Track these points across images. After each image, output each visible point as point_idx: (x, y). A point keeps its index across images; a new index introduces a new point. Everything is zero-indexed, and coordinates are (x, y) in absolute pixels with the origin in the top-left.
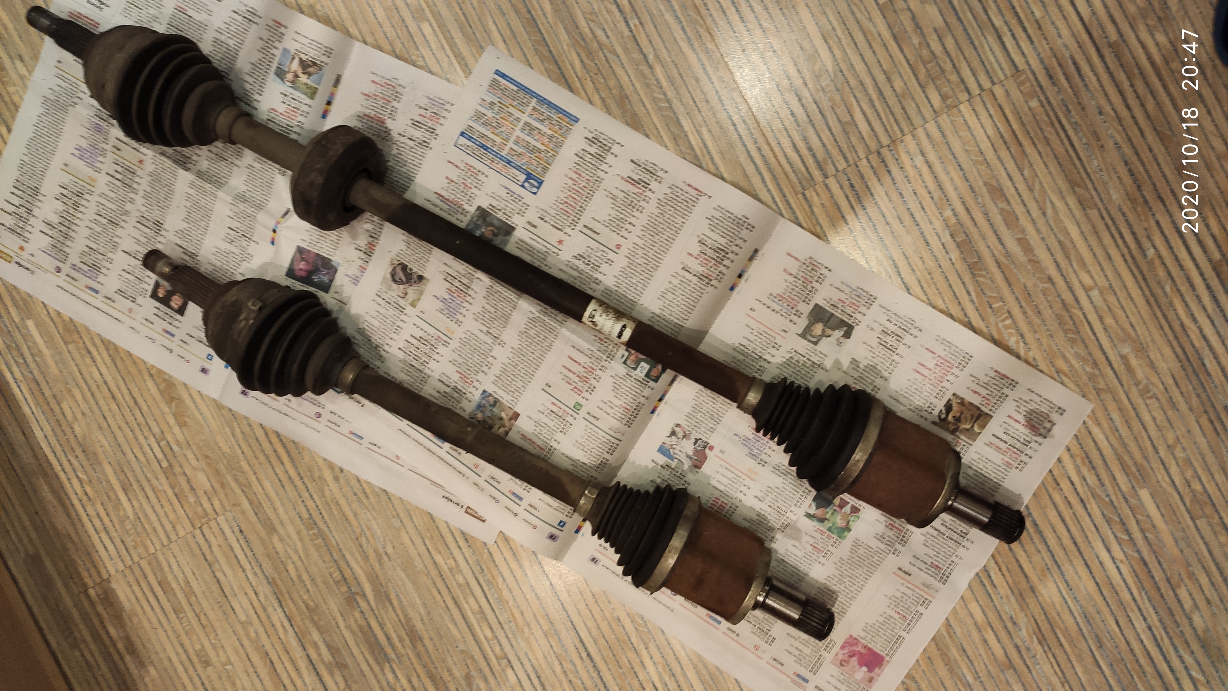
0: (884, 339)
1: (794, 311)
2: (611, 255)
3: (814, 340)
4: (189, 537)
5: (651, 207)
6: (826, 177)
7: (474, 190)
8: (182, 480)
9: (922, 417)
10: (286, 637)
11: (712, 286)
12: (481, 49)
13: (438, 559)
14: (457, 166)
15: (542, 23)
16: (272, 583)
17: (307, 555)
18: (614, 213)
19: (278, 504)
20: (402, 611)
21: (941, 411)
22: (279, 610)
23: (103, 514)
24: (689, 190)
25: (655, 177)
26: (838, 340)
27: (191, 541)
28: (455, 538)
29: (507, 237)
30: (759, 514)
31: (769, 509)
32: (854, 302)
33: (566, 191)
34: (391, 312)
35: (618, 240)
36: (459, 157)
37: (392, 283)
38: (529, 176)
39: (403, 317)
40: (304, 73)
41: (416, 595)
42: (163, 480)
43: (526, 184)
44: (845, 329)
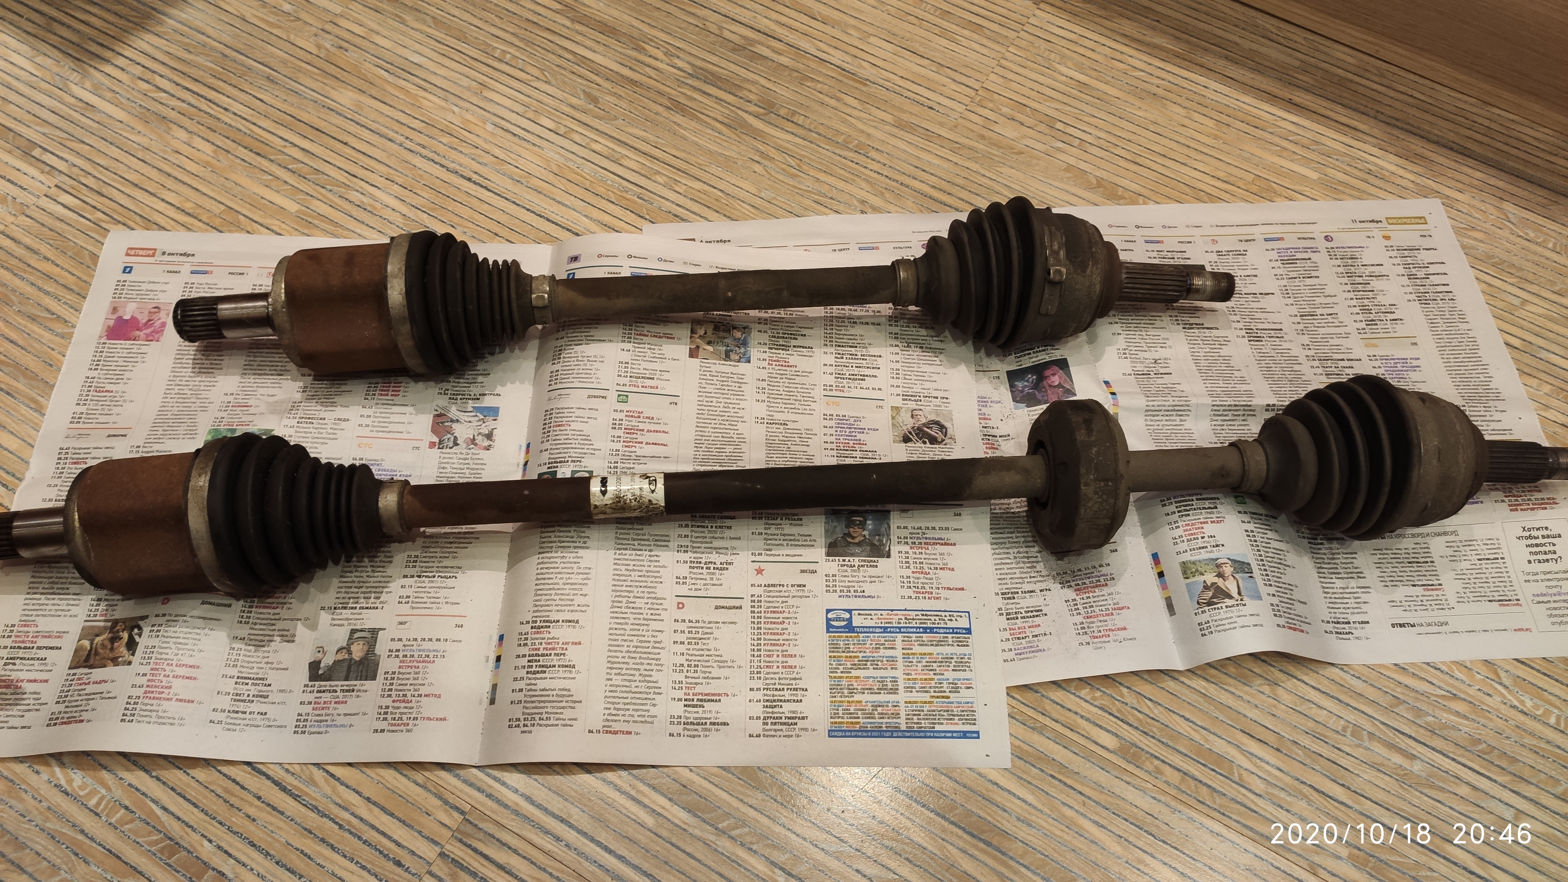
0: (261, 688)
1: (401, 654)
2: (683, 590)
3: (356, 635)
4: (982, 78)
5: (664, 679)
6: (442, 855)
7: (908, 572)
8: (1029, 121)
9: (164, 615)
10: (814, 45)
11: (528, 622)
12: (1018, 754)
13: (698, 185)
14: (949, 589)
15: (960, 837)
16: (864, 81)
17: (844, 121)
18: (712, 644)
19: (910, 149)
20: (706, 122)
21: (140, 635)
22: (839, 63)
23: (1089, 53)
24: (625, 727)
25: (683, 720)
26: (325, 653)
27: (978, 76)
28: (691, 212)
29: (830, 540)
30: (333, 404)
31: (322, 415)
32: (323, 712)
33: (791, 637)
34: (917, 389)
35: (687, 614)
36: (956, 601)
37: (937, 419)
38: (850, 627)
39: (899, 391)
40: (1213, 584)
41: (700, 142)
42: (1050, 112)
43: (847, 616)
44: (320, 672)
